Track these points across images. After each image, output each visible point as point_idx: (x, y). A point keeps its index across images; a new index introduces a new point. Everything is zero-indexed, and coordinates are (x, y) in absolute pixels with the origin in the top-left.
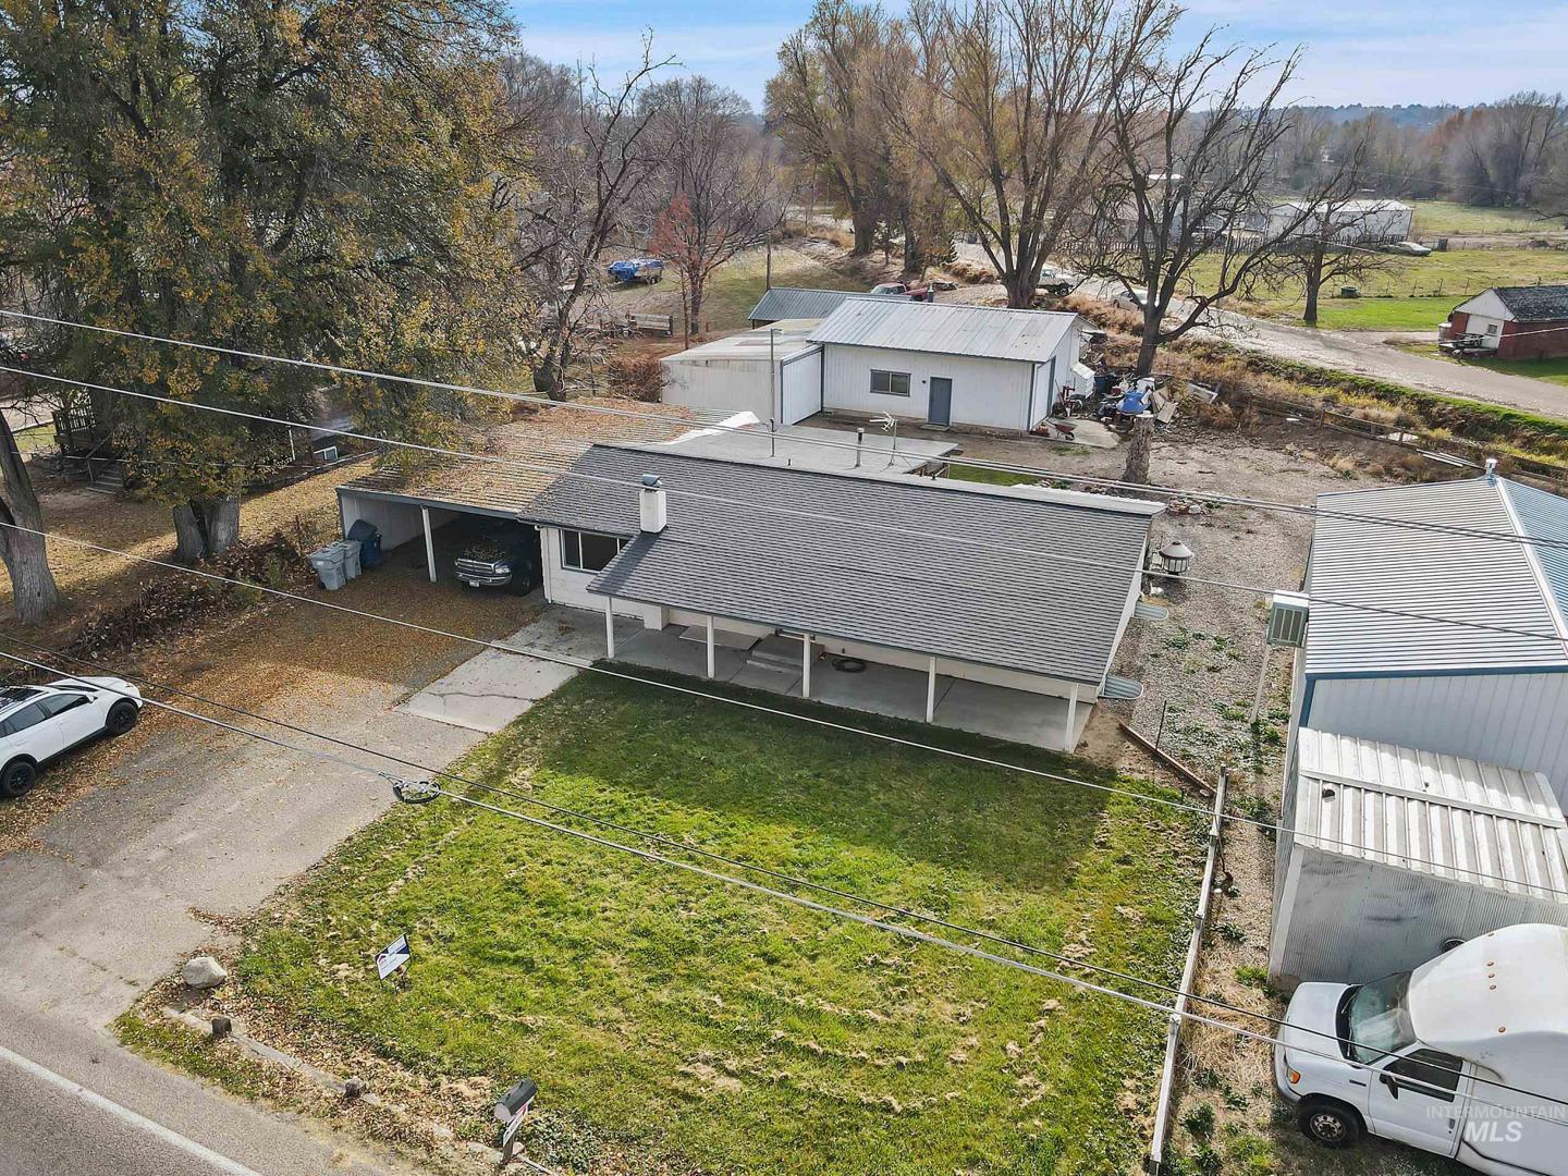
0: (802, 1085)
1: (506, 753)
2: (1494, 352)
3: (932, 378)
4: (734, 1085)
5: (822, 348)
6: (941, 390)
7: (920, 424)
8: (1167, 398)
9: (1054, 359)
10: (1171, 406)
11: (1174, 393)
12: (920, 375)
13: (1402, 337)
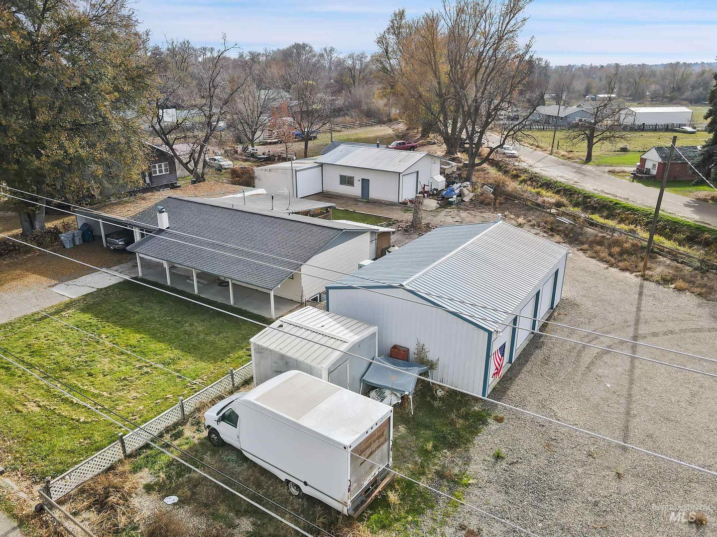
0: (57, 412)
1: (68, 305)
2: (654, 177)
3: (362, 179)
4: (37, 409)
5: (321, 165)
6: (365, 183)
7: (357, 198)
8: (471, 191)
9: (418, 172)
10: (472, 195)
11: (475, 189)
12: (358, 177)
13: (618, 169)
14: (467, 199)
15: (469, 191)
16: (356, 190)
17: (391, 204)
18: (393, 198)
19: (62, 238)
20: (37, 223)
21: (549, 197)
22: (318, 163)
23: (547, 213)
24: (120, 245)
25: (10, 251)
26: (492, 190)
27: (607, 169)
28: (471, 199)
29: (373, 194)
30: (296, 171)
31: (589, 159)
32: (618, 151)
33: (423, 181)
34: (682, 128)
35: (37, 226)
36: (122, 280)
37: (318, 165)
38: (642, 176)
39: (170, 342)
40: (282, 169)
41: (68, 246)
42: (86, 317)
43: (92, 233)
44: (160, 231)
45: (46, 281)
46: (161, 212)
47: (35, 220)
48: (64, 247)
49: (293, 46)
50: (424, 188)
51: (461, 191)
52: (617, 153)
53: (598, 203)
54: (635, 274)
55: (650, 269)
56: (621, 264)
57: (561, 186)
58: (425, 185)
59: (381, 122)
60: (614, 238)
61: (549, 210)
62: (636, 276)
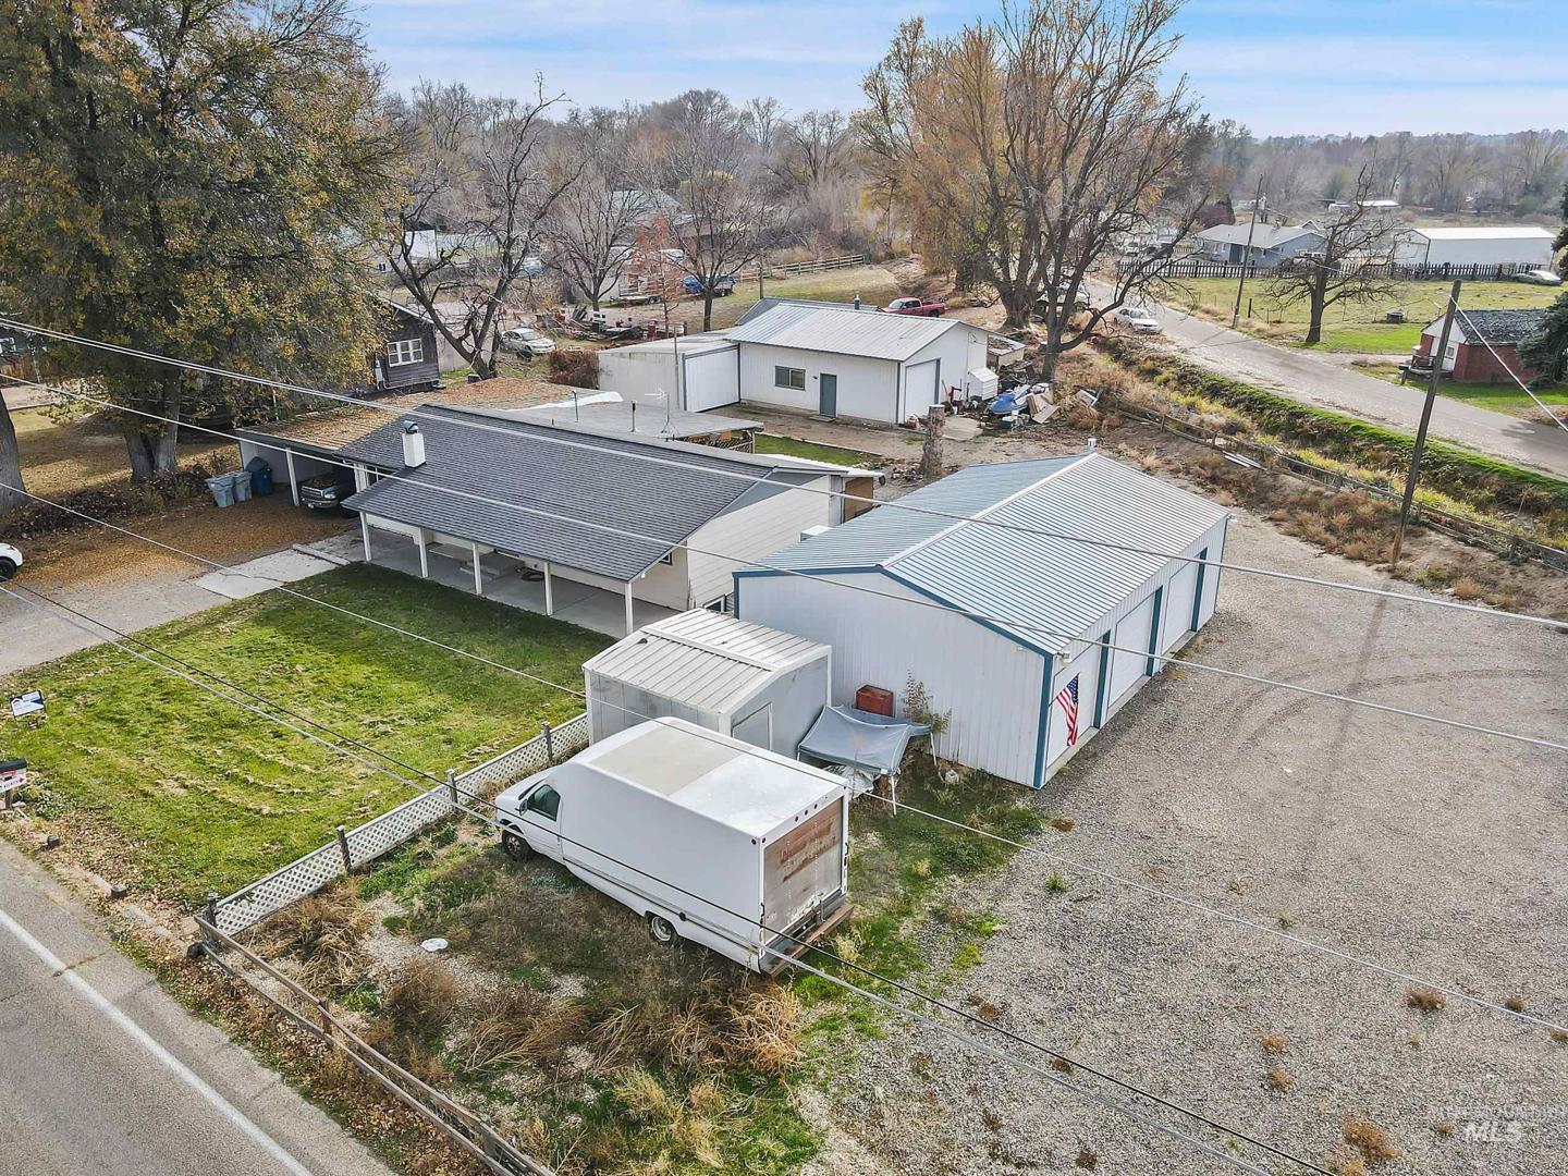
0: (219, 797)
1: (232, 610)
2: (1450, 374)
3: (822, 375)
5: (738, 346)
6: (828, 383)
7: (812, 415)
8: (1051, 401)
9: (938, 361)
10: (1053, 409)
11: (1060, 397)
12: (812, 371)
13: (1372, 359)
14: (1040, 418)
15: (1046, 400)
16: (807, 398)
17: (882, 427)
18: (887, 416)
19: (213, 485)
20: (161, 456)
21: (1214, 413)
22: (730, 341)
23: (1207, 445)
24: (327, 500)
25: (111, 510)
26: (1096, 400)
27: (1352, 358)
28: (1050, 419)
29: (845, 406)
30: (685, 357)
31: (1313, 337)
32: (1382, 322)
33: (950, 379)
34: (1532, 274)
35: (162, 462)
36: (334, 566)
37: (730, 344)
38: (1425, 374)
39: (430, 680)
40: (656, 353)
41: (223, 504)
42: (266, 634)
43: (270, 478)
44: (409, 471)
45: (182, 568)
46: (410, 432)
47: (159, 452)
48: (217, 505)
49: (686, 96)
50: (951, 395)
51: (1029, 400)
52: (1377, 325)
53: (1318, 427)
54: (1376, 566)
55: (1407, 556)
56: (1348, 548)
57: (1245, 393)
58: (953, 389)
59: (871, 260)
60: (1339, 495)
61: (1210, 441)
62: (1377, 570)
